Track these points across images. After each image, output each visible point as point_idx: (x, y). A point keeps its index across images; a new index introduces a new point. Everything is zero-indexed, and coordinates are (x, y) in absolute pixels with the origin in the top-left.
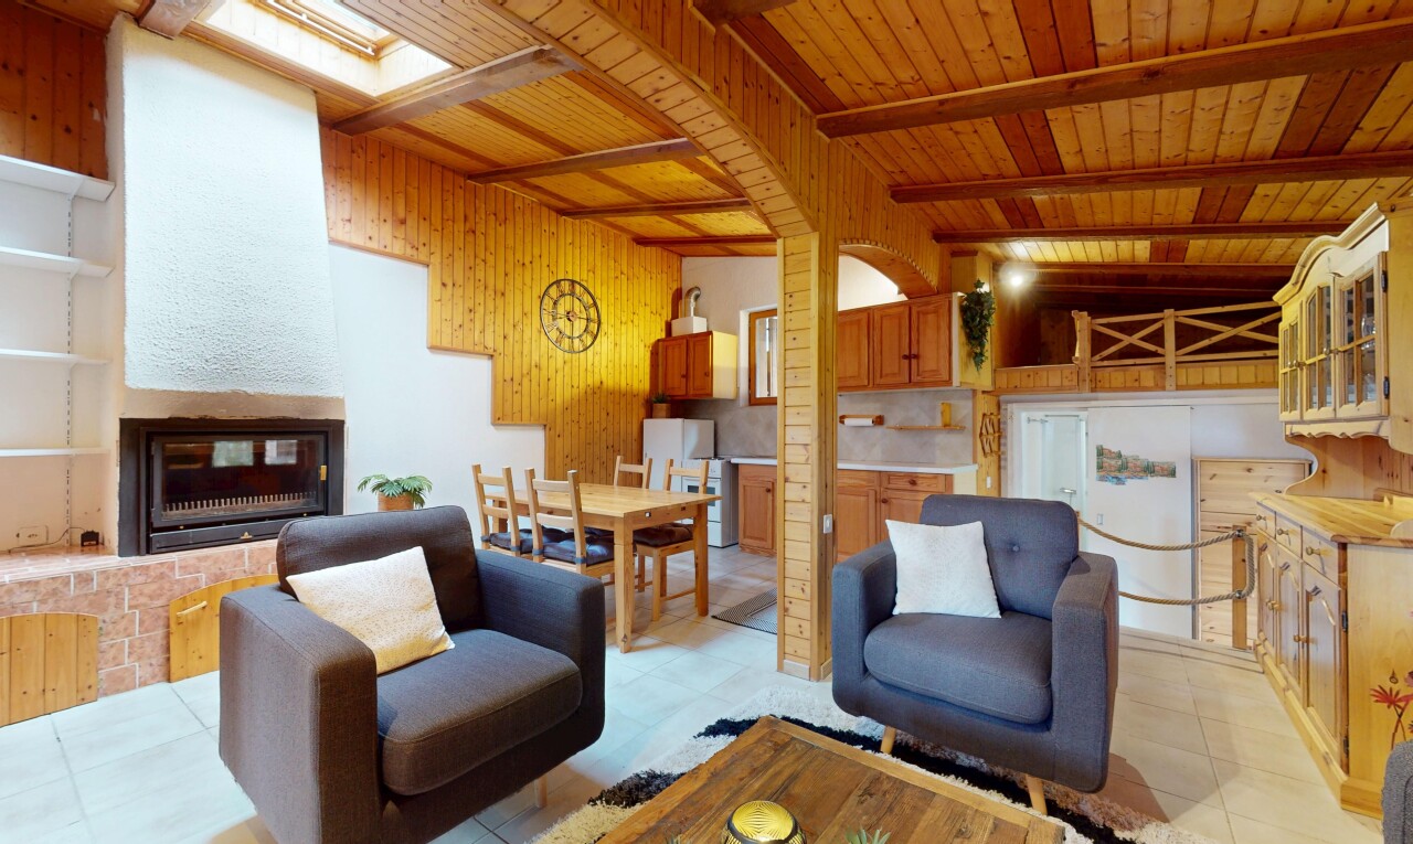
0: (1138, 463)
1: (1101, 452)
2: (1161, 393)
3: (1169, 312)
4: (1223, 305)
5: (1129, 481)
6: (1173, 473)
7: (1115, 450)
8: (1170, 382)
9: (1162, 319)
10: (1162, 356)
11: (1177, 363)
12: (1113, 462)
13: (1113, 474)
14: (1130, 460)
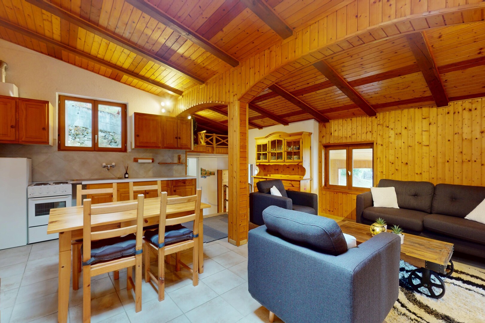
0: (209, 172)
1: (202, 170)
2: (213, 154)
3: (214, 134)
4: (222, 135)
5: (207, 177)
6: (214, 174)
7: (204, 169)
8: (215, 152)
9: (212, 136)
10: (213, 145)
11: (216, 147)
12: (204, 172)
13: (204, 175)
14: (207, 171)
